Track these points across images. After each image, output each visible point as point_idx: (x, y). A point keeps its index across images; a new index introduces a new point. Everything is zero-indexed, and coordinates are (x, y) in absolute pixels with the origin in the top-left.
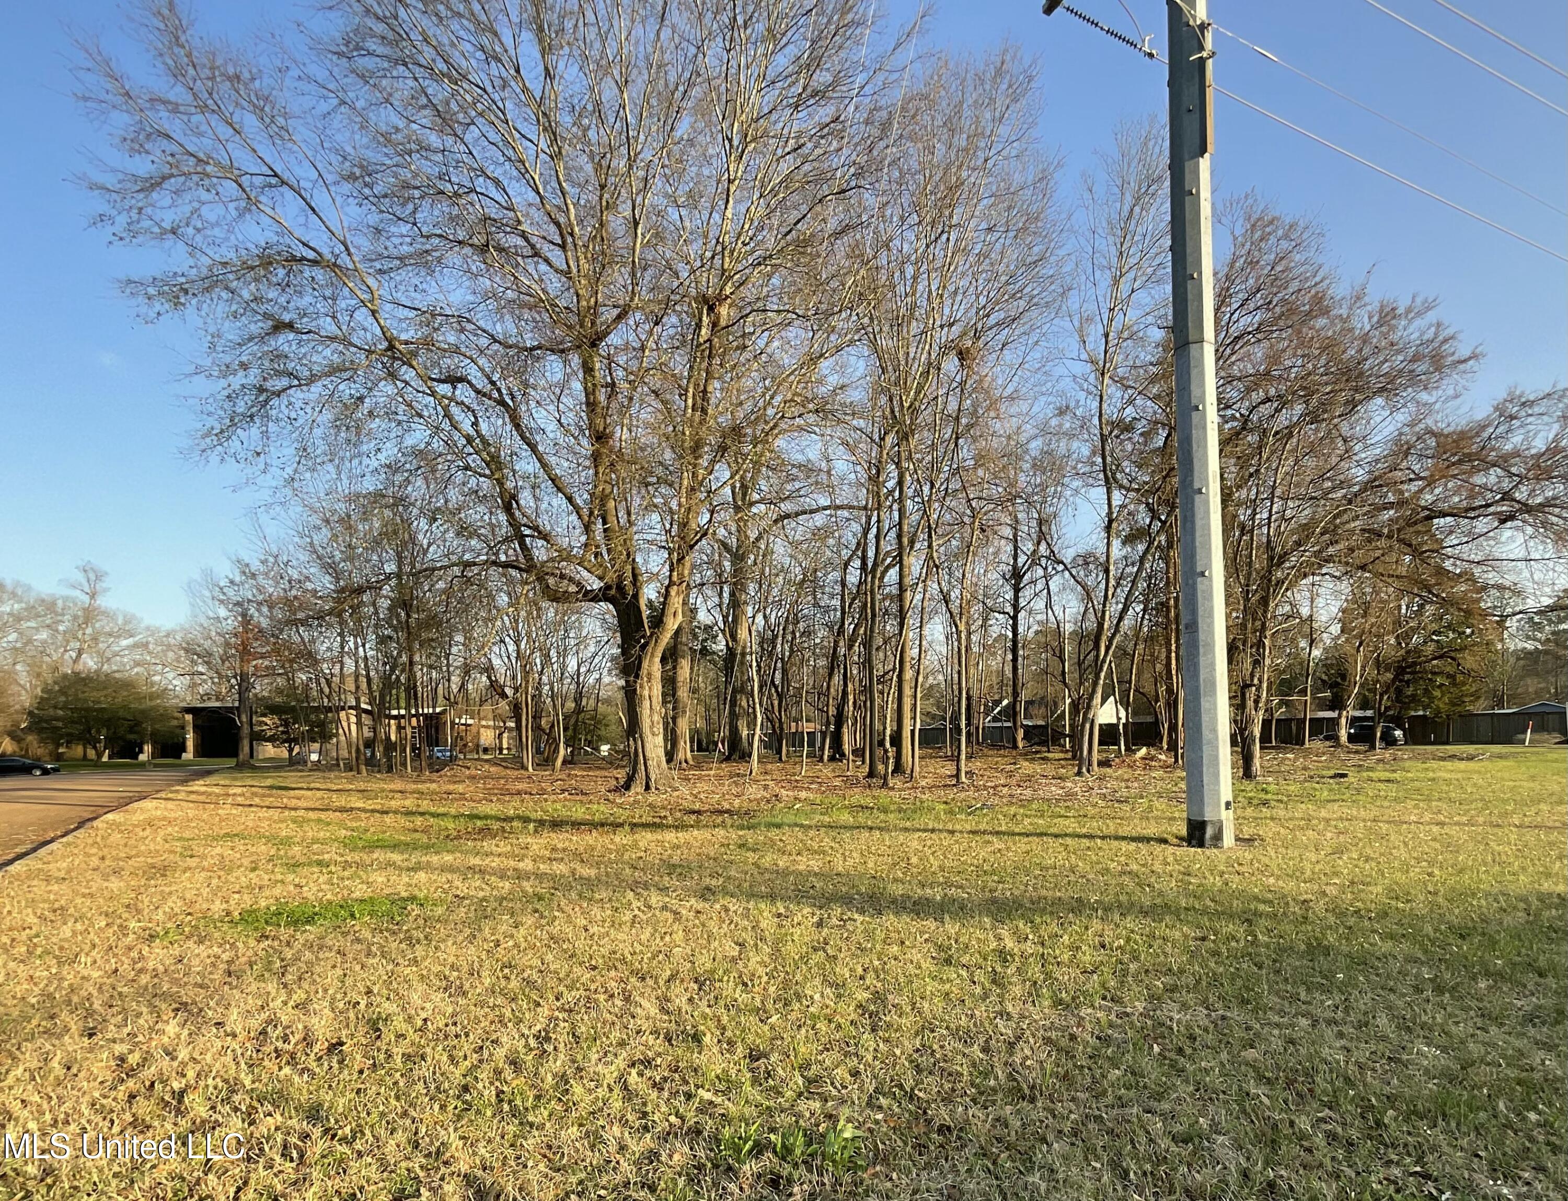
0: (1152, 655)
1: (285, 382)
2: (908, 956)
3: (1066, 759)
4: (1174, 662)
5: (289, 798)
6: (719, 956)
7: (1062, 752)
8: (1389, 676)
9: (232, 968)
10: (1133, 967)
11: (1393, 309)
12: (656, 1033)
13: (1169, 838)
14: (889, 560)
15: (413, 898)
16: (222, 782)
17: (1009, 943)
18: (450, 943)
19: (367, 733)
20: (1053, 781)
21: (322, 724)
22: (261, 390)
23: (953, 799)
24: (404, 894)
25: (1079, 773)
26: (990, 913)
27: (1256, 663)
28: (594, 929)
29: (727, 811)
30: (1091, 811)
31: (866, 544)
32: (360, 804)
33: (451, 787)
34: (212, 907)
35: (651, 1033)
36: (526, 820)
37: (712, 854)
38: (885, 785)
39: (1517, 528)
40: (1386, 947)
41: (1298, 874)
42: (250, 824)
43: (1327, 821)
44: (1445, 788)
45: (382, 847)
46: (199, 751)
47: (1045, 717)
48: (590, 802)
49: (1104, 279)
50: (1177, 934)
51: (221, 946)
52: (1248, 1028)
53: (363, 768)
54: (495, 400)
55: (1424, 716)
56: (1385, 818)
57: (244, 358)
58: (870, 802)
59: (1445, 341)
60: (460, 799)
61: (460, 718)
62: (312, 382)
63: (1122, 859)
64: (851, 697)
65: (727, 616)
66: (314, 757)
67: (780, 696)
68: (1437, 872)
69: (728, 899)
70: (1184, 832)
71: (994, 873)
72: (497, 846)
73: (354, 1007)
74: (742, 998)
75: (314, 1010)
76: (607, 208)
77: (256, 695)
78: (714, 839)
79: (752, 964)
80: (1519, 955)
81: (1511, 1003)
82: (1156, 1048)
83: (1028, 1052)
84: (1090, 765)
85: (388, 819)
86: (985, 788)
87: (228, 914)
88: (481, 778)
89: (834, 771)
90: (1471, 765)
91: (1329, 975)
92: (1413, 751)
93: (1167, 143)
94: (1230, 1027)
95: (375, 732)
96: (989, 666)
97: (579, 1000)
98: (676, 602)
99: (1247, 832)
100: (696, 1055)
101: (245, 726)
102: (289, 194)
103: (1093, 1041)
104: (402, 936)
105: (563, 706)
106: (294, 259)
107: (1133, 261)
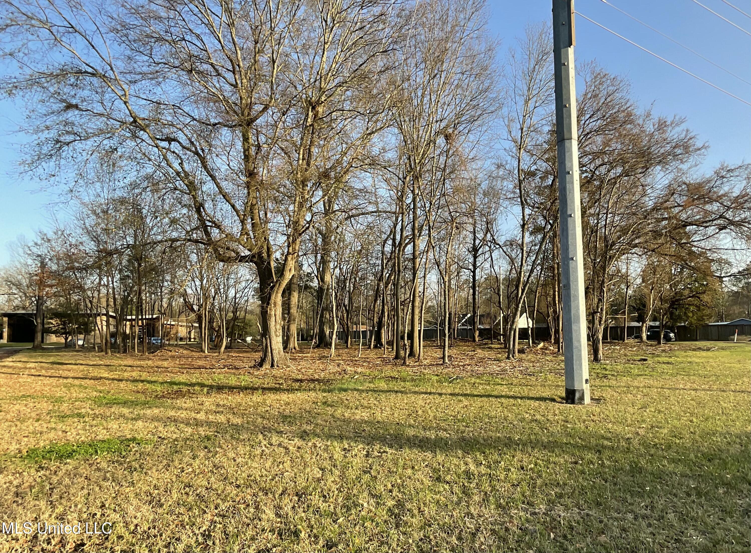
0: (546, 293)
1: (72, 138)
2: (416, 476)
3: (501, 348)
4: (557, 297)
5: (63, 370)
6: (310, 478)
7: (499, 344)
8: (667, 305)
9: (20, 490)
10: (539, 482)
11: (665, 122)
12: (272, 531)
13: (556, 398)
14: (408, 240)
15: (134, 439)
16: (23, 359)
17: (472, 467)
18: (154, 470)
19: (112, 329)
20: (495, 362)
21: (86, 324)
22: (58, 141)
23: (441, 373)
24: (129, 436)
25: (508, 358)
26: (461, 448)
27: (600, 300)
28: (239, 460)
29: (317, 380)
30: (515, 381)
31: (395, 232)
32: (106, 375)
33: (160, 363)
34: (10, 447)
35: (270, 531)
36: (202, 385)
37: (308, 409)
38: (404, 363)
39: (727, 233)
40: (671, 467)
41: (624, 421)
42: (38, 388)
43: (638, 388)
44: (696, 367)
45: (118, 404)
46: (11, 338)
47: (490, 324)
48: (240, 374)
49: (521, 101)
50: (562, 461)
51: (14, 474)
52: (601, 522)
53: (109, 351)
54: (193, 152)
55: (684, 326)
56: (667, 386)
57: (48, 123)
58: (395, 374)
59: (691, 139)
60: (165, 372)
61: (168, 321)
62: (88, 138)
63: (532, 412)
64: (386, 314)
65: (320, 267)
66: (80, 343)
67: (347, 312)
68: (695, 420)
69: (316, 439)
70: (564, 395)
71: (463, 420)
72: (185, 403)
73: (93, 517)
74: (323, 506)
75: (68, 519)
76: (258, 52)
77: (47, 307)
78: (309, 399)
79: (329, 483)
80: (738, 472)
81: (736, 503)
82: (552, 535)
83: (482, 539)
84: (514, 353)
85: (122, 385)
86: (459, 366)
87: (20, 452)
88: (178, 357)
89: (376, 354)
90: (709, 354)
91: (642, 486)
92: (679, 345)
93: (552, 36)
94: (591, 521)
95: (117, 328)
96: (460, 296)
97: (229, 508)
98: (291, 263)
99: (597, 395)
100: (296, 546)
101: (40, 325)
102: (79, 37)
103: (518, 531)
104: (126, 466)
105: (226, 315)
106: (80, 72)
107: (534, 92)
